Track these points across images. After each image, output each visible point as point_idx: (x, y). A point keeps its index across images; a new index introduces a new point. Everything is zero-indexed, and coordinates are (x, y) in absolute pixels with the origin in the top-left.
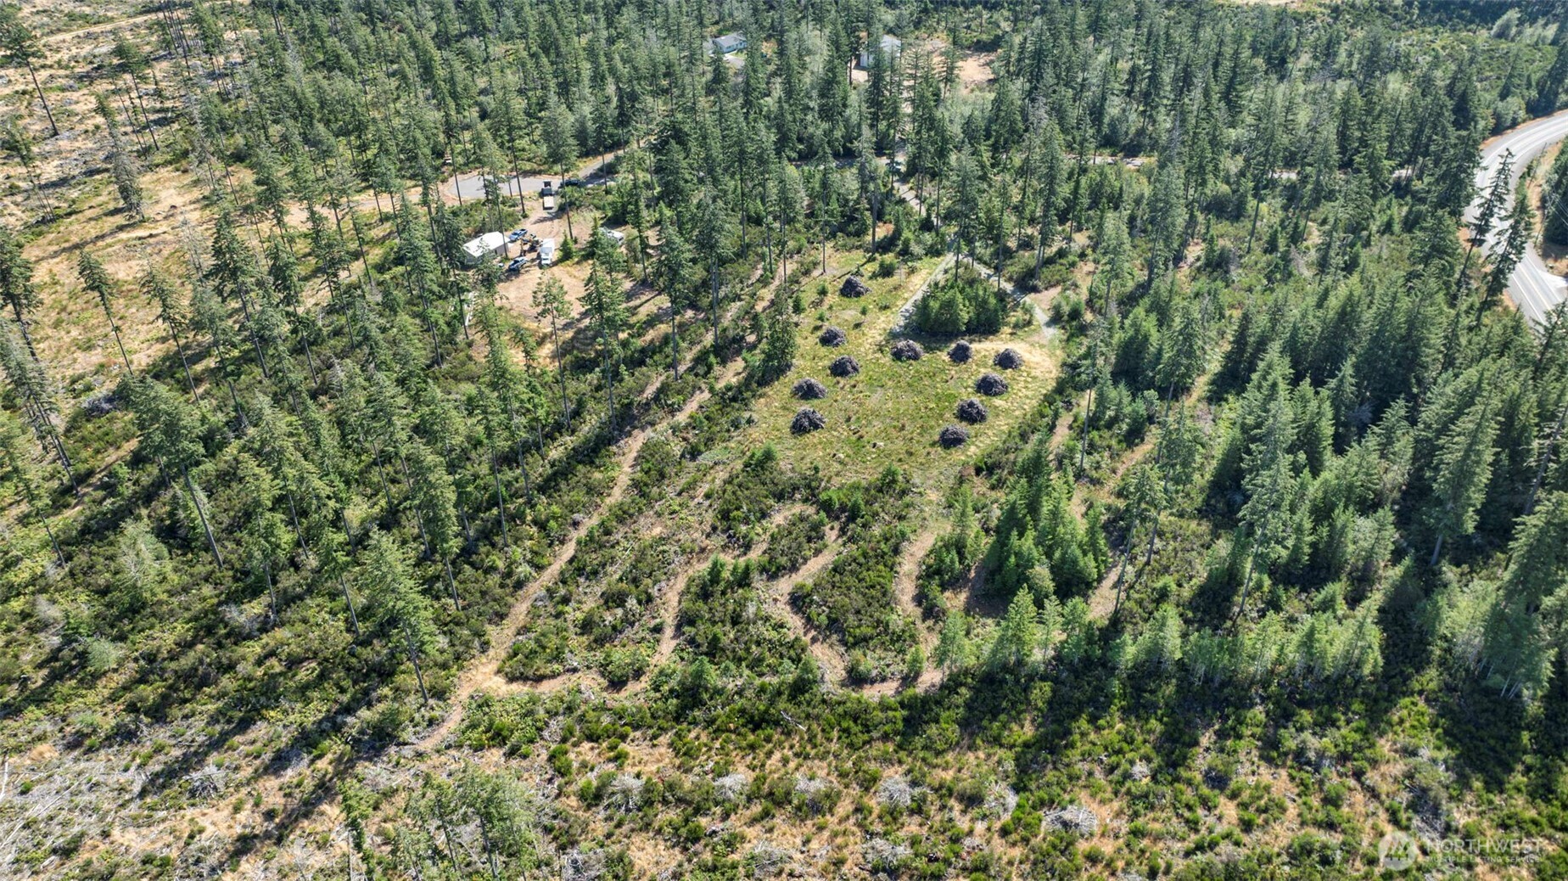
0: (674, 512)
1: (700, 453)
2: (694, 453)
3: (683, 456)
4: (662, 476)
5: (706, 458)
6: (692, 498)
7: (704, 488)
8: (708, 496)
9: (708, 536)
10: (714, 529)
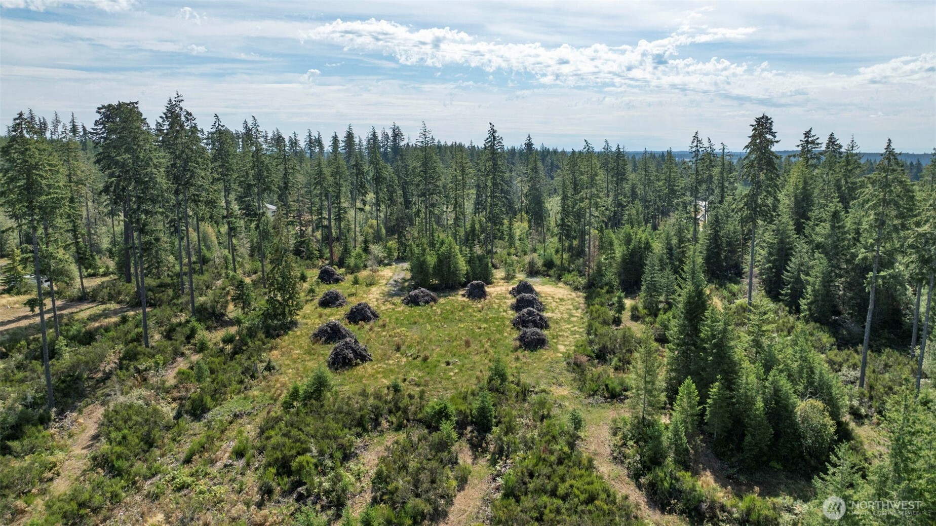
0: (183, 487)
1: (205, 410)
2: (197, 411)
3: (178, 416)
4: (149, 443)
5: (218, 414)
6: (213, 462)
7: (227, 447)
8: (239, 454)
9: (260, 505)
10: (267, 491)
